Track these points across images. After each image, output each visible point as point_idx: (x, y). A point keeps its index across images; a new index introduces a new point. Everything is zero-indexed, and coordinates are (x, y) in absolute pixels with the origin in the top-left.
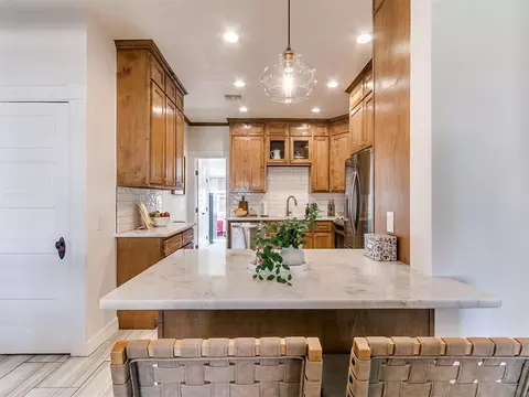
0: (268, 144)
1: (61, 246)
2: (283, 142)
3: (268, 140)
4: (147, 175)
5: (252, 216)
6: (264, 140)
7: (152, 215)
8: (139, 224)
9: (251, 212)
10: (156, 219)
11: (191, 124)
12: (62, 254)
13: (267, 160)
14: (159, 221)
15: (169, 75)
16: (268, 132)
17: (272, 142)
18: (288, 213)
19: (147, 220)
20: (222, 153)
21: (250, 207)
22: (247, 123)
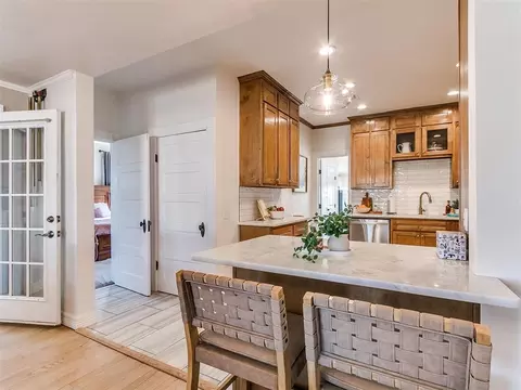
0: (394, 138)
1: (202, 228)
2: (413, 133)
3: (394, 134)
4: (260, 177)
5: (376, 213)
6: (390, 133)
7: (270, 209)
8: (259, 216)
9: (375, 209)
10: (272, 212)
11: (313, 127)
12: (203, 234)
13: (394, 155)
14: (275, 214)
15: (281, 92)
16: (393, 125)
17: (398, 136)
18: (421, 211)
19: (265, 213)
20: (344, 151)
21: (374, 204)
22: (370, 119)
